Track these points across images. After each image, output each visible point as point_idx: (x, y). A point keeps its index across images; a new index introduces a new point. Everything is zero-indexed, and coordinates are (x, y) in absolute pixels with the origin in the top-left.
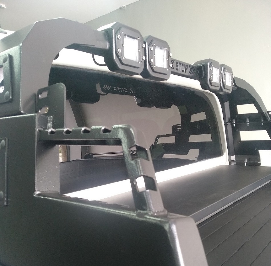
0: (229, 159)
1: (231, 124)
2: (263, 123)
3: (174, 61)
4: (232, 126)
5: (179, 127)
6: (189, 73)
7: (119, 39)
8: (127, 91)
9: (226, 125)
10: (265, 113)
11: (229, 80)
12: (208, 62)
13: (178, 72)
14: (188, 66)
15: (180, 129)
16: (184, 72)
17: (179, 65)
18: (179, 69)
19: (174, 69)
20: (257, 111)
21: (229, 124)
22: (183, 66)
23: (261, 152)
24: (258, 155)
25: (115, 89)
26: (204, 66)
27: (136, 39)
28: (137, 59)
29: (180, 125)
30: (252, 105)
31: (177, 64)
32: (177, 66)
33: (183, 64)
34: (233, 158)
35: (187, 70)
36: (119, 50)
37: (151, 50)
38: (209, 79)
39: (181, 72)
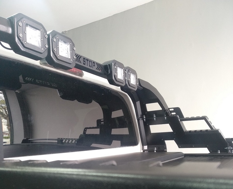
0: (143, 148)
1: (142, 119)
2: (166, 118)
3: (81, 57)
4: (144, 121)
5: (102, 121)
6: (96, 69)
7: (21, 26)
8: (49, 84)
9: (138, 120)
10: (167, 110)
11: (134, 80)
12: (112, 62)
13: (86, 66)
14: (95, 63)
15: (103, 123)
16: (91, 67)
17: (86, 61)
18: (86, 64)
19: (81, 63)
20: (161, 109)
21: (141, 119)
22: (90, 62)
23: (167, 142)
24: (164, 144)
25: (37, 81)
26: (109, 65)
27: (39, 30)
28: (40, 46)
29: (103, 120)
30: (157, 104)
31: (84, 60)
32: (85, 62)
33: (90, 61)
34: (146, 147)
35: (94, 66)
36: (20, 34)
37: (54, 41)
38: (114, 76)
39: (88, 67)
